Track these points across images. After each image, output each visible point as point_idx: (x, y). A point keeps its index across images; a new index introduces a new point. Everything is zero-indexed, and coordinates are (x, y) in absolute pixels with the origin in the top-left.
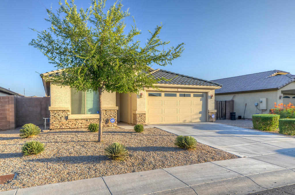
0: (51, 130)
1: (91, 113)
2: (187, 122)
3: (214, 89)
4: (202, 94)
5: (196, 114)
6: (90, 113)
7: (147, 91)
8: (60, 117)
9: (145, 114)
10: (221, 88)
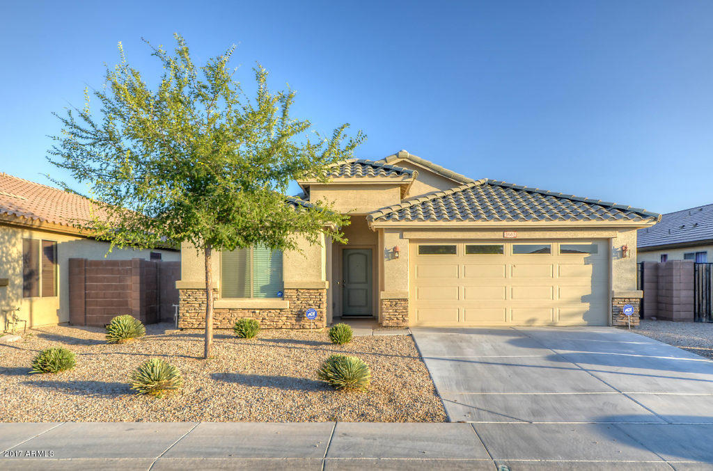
0: (182, 329)
1: (267, 297)
2: (537, 324)
3: (635, 228)
4: (590, 243)
5: (572, 302)
6: (264, 294)
7: (411, 241)
8: (200, 304)
9: (406, 300)
10: (654, 223)
